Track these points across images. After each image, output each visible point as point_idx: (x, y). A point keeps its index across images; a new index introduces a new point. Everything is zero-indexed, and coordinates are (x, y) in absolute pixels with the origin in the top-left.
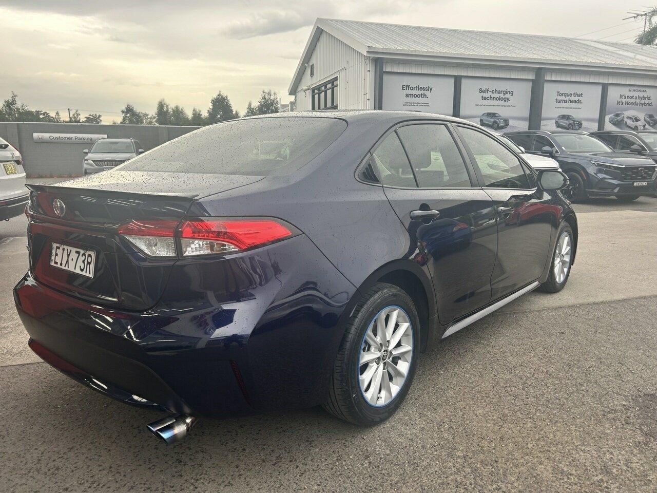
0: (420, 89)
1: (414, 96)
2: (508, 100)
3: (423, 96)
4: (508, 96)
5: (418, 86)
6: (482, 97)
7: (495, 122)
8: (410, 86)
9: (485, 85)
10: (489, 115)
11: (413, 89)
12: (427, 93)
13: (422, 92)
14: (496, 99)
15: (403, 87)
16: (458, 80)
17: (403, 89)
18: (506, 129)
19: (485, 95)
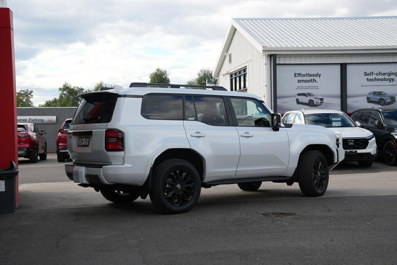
0: (310, 75)
1: (305, 81)
2: (393, 80)
3: (313, 81)
4: (391, 77)
5: (308, 74)
6: (367, 79)
7: (381, 99)
8: (301, 74)
9: (369, 69)
10: (375, 93)
11: (304, 76)
12: (317, 78)
13: (312, 78)
14: (381, 80)
15: (295, 75)
16: (343, 67)
17: (295, 76)
18: (393, 105)
19: (369, 77)
